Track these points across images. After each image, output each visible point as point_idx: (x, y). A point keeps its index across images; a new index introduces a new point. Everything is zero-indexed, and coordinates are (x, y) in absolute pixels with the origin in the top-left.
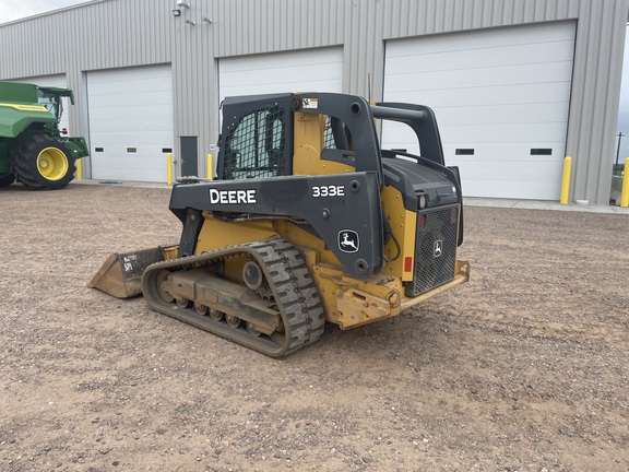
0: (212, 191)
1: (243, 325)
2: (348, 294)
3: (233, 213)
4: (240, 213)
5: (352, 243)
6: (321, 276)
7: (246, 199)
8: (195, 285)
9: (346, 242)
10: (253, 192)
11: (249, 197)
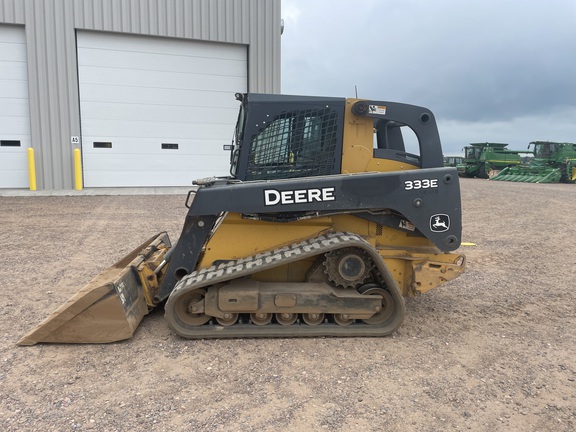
0: (267, 193)
1: (330, 318)
2: (426, 266)
3: (295, 212)
4: (305, 212)
5: (443, 225)
6: (384, 257)
7: (321, 197)
8: (259, 295)
9: (438, 224)
10: (332, 189)
11: (325, 195)
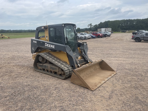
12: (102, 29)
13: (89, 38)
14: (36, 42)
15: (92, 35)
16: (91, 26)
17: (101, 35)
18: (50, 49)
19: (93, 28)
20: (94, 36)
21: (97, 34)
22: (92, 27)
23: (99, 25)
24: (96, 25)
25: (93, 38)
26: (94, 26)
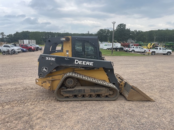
12: (25, 41)
13: (19, 52)
14: (53, 59)
15: (22, 48)
16: (3, 35)
17: (33, 48)
18: (83, 67)
19: (6, 38)
20: (25, 49)
21: (27, 47)
22: (4, 37)
23: (14, 35)
24: (10, 35)
25: (23, 51)
26: (7, 36)
